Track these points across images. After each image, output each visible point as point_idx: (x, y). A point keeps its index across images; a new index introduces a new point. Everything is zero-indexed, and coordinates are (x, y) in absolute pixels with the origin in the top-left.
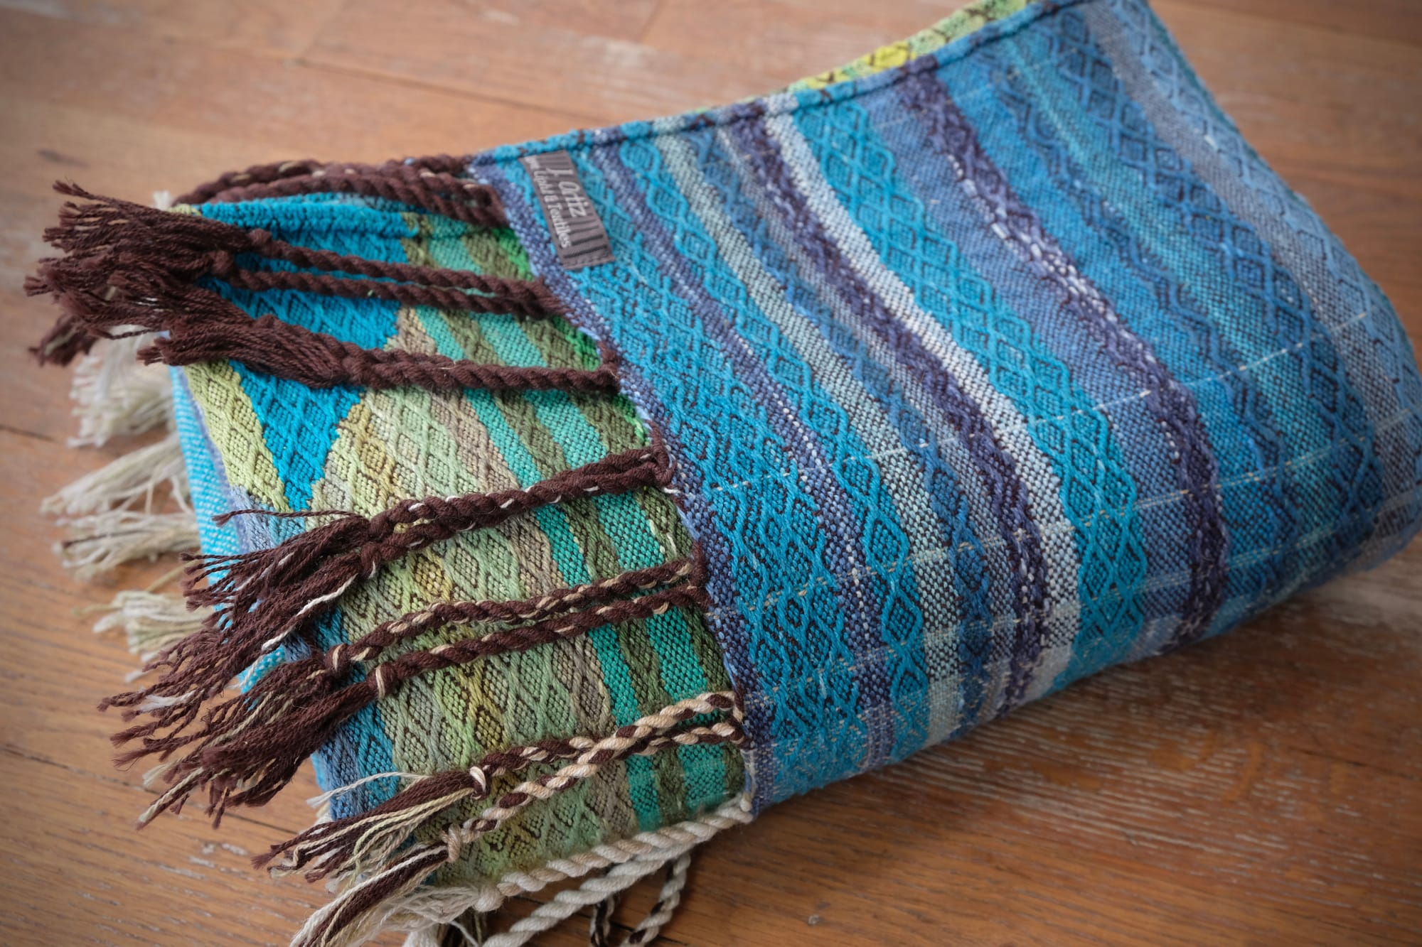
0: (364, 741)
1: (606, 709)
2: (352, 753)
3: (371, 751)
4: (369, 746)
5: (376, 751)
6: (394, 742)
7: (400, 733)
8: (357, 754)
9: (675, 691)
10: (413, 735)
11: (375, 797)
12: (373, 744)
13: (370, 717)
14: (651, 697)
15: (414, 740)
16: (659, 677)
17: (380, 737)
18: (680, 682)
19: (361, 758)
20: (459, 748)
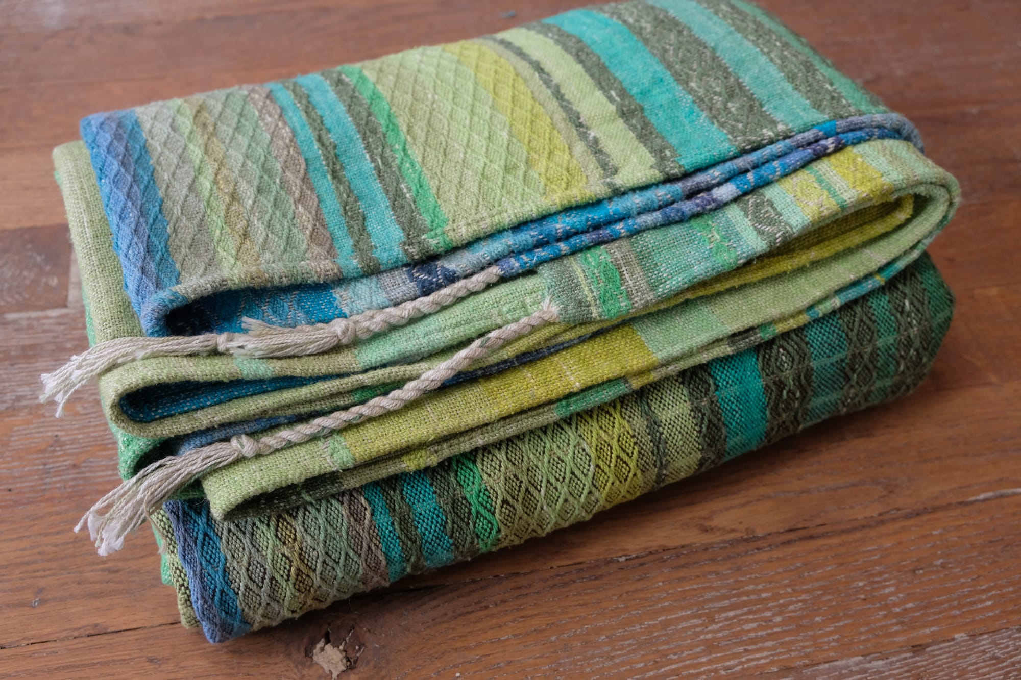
0: (201, 536)
1: (368, 516)
2: (192, 544)
3: (206, 543)
4: (204, 540)
5: (209, 543)
6: (221, 538)
7: (225, 532)
8: (196, 545)
9: (414, 503)
10: (234, 534)
11: (209, 575)
12: (207, 538)
13: (205, 520)
14: (397, 507)
15: (235, 538)
16: (402, 494)
17: (212, 534)
18: (417, 497)
19: (199, 547)
20: (265, 543)
